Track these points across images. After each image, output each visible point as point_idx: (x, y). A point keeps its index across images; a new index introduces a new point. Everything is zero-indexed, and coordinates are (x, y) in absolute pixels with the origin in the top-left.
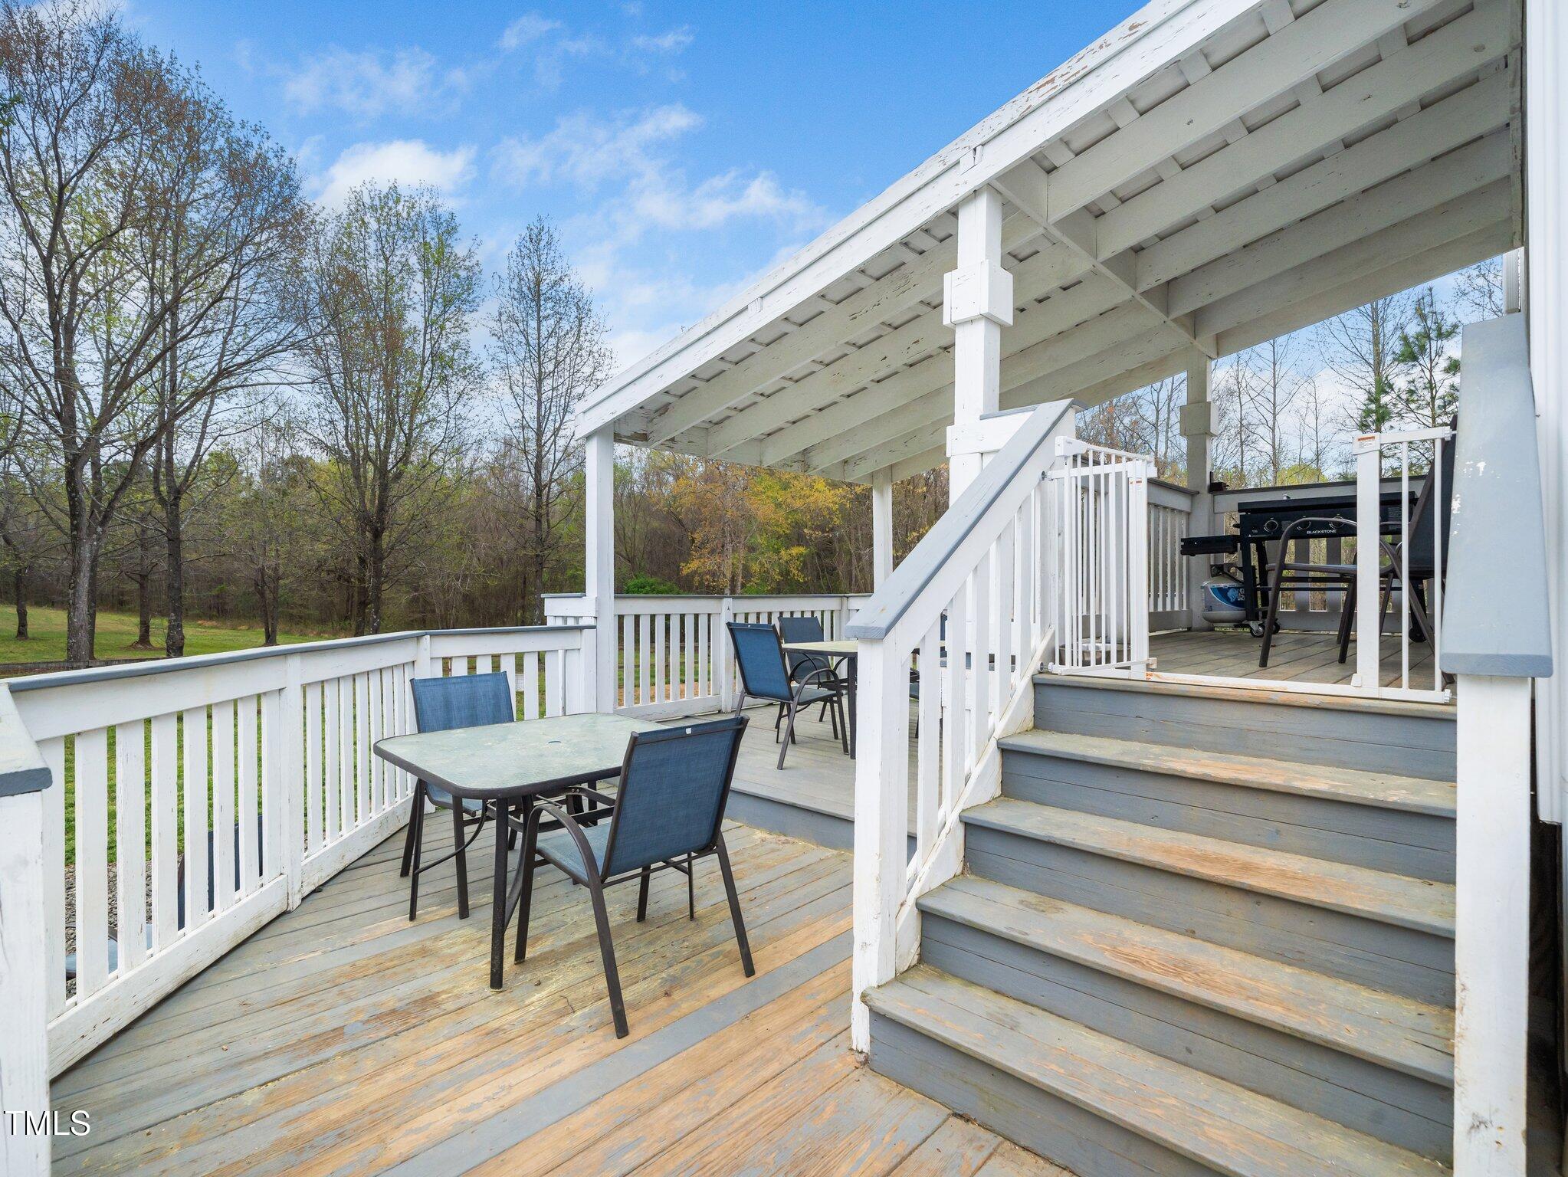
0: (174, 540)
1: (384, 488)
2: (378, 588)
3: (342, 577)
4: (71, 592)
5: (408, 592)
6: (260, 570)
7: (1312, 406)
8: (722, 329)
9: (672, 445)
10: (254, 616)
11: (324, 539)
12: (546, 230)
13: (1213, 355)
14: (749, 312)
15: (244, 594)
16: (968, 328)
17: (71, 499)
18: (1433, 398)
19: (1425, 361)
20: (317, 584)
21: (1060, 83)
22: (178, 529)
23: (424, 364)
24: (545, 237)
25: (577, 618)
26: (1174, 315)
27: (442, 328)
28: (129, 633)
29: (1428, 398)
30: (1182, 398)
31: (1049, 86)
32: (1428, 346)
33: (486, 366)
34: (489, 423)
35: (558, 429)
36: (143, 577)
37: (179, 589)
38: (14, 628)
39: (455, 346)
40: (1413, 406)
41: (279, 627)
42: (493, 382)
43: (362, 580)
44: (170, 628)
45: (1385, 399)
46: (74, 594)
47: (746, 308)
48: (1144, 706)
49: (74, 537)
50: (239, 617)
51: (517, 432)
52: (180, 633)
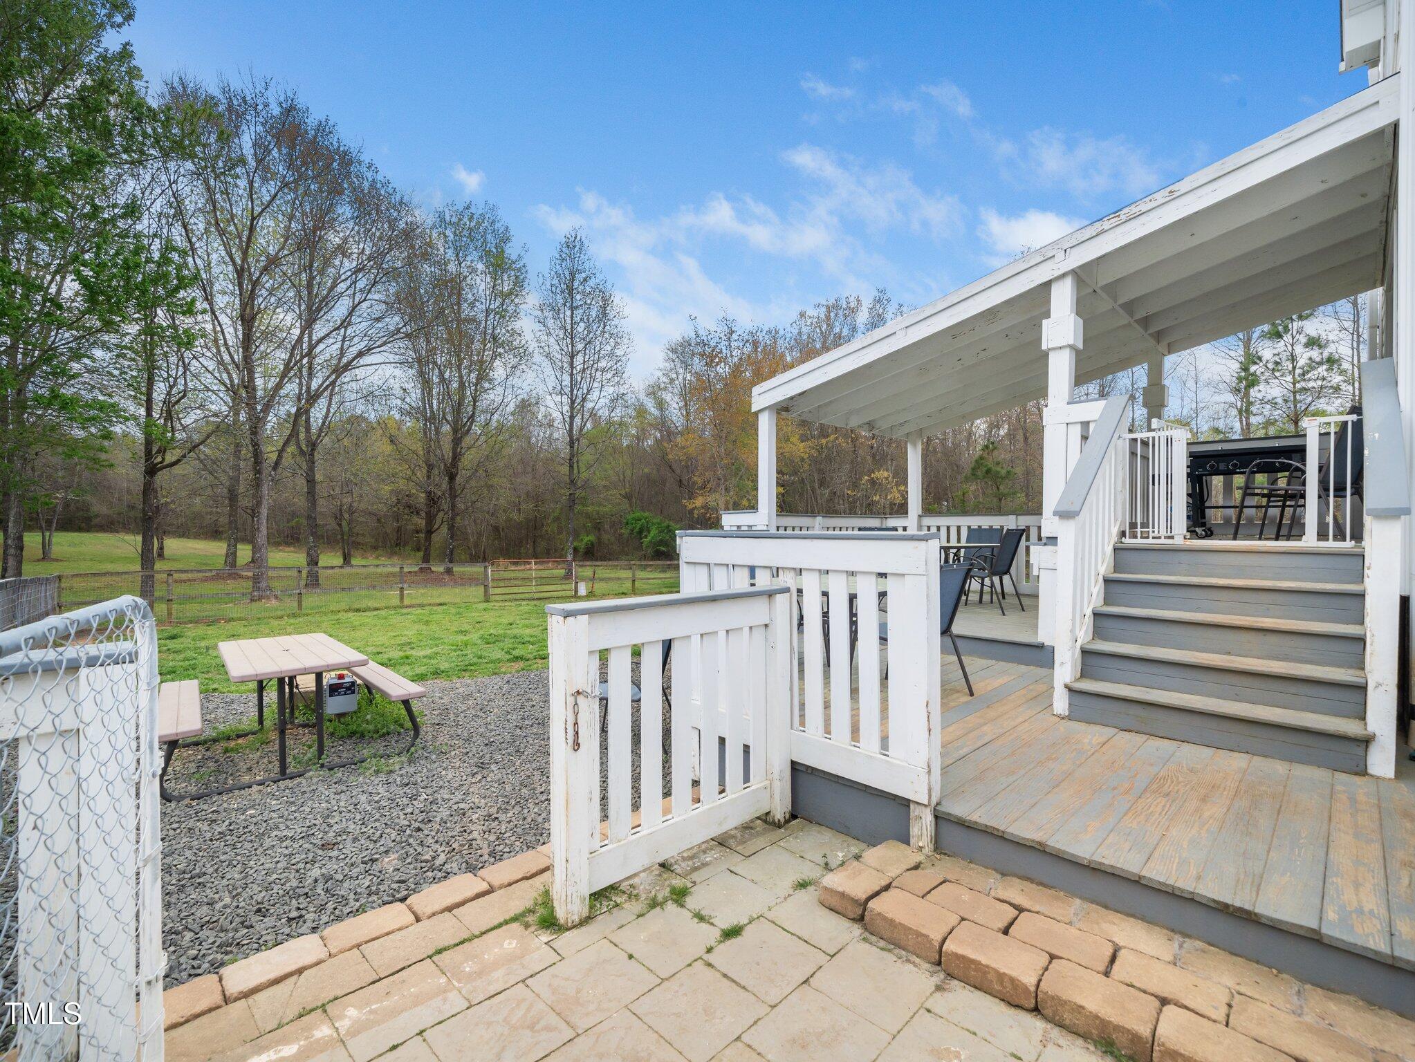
1: (457, 441)
2: (453, 519)
7: (1193, 373)
8: (873, 346)
13: (1166, 353)
14: (897, 335)
16: (1059, 352)
18: (1294, 368)
19: (1287, 338)
21: (1123, 218)
24: (578, 244)
25: (750, 526)
26: (1151, 331)
27: (501, 316)
29: (1290, 367)
30: (1143, 382)
31: (1116, 219)
32: (1290, 326)
35: (586, 396)
37: (315, 518)
39: (512, 331)
40: (1277, 374)
41: (353, 553)
45: (1253, 368)
47: (895, 333)
48: (1184, 557)
51: (558, 398)
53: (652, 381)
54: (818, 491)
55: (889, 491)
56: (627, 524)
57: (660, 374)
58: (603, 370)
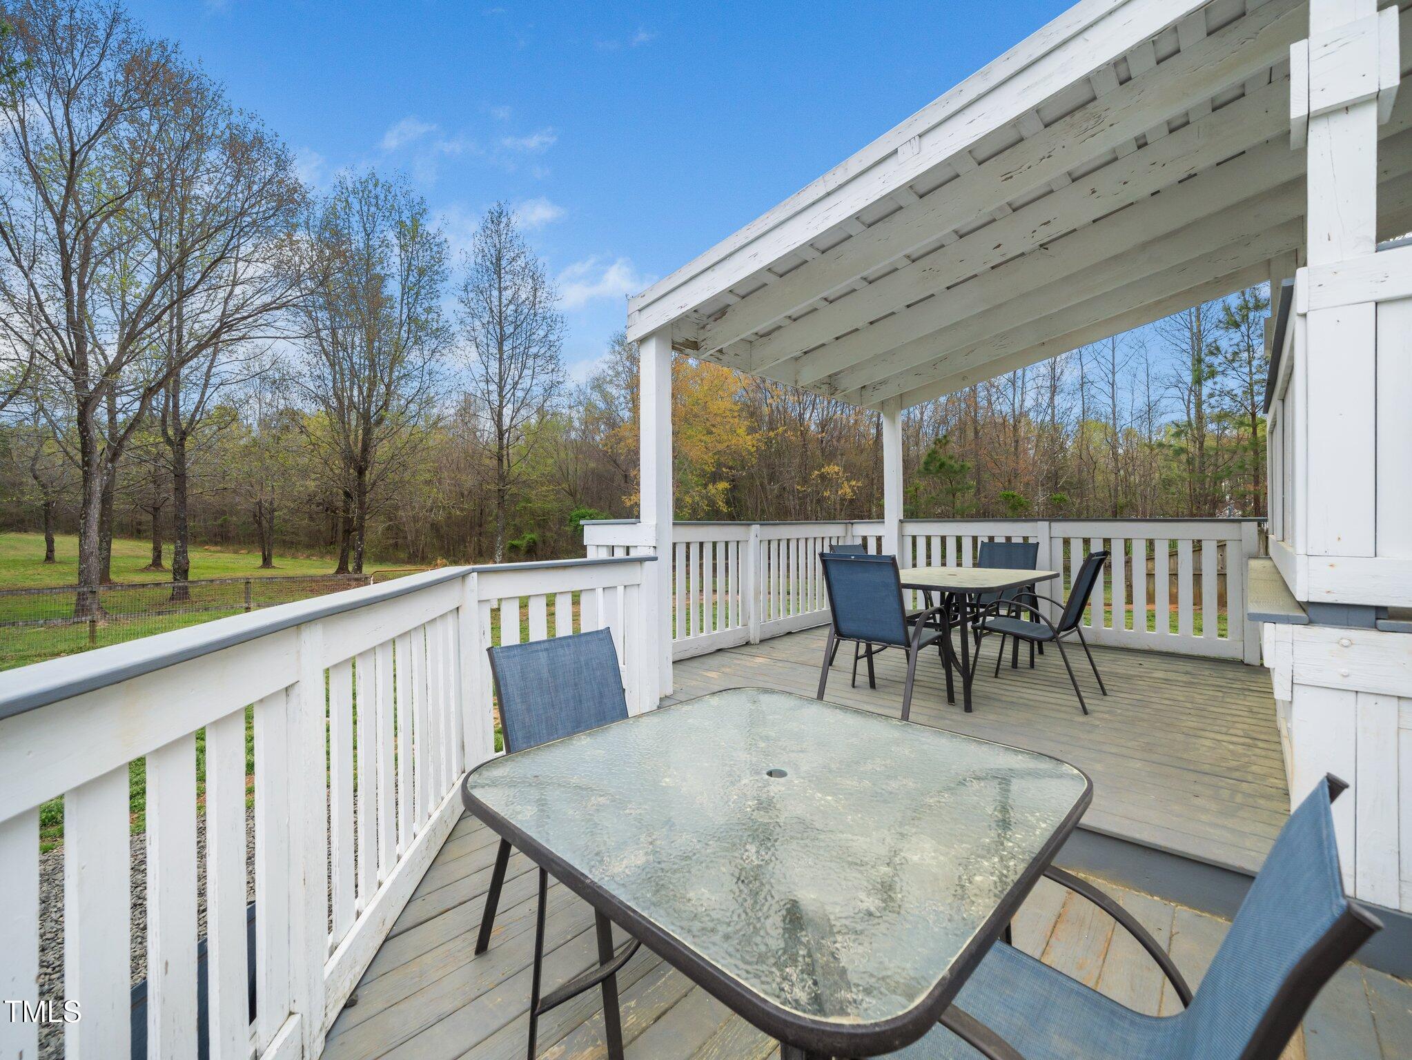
0: (180, 477)
1: (367, 432)
2: (361, 518)
3: (329, 508)
4: (82, 522)
5: (384, 522)
6: (257, 503)
9: (721, 357)
10: (253, 542)
11: (313, 476)
12: (504, 214)
15: (244, 523)
17: (83, 437)
18: (1251, 359)
20: (307, 515)
22: (184, 466)
23: (402, 325)
24: (504, 220)
25: (628, 549)
27: (417, 294)
28: (143, 557)
33: (455, 328)
34: (457, 377)
35: (517, 383)
36: (156, 509)
37: (184, 519)
38: (42, 553)
39: (429, 310)
41: (273, 552)
42: (461, 341)
43: (346, 511)
44: (177, 553)
46: (85, 523)
47: (896, 151)
49: (85, 472)
50: (240, 543)
51: (483, 385)
52: (186, 558)
53: (597, 373)
54: (768, 487)
55: (839, 486)
56: (571, 521)
57: (605, 367)
58: (536, 356)
